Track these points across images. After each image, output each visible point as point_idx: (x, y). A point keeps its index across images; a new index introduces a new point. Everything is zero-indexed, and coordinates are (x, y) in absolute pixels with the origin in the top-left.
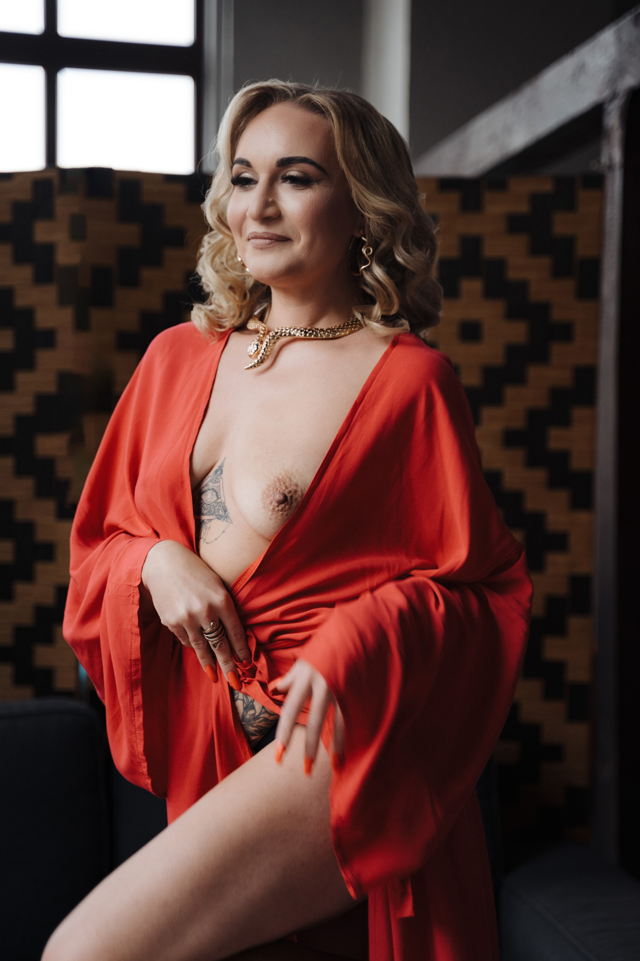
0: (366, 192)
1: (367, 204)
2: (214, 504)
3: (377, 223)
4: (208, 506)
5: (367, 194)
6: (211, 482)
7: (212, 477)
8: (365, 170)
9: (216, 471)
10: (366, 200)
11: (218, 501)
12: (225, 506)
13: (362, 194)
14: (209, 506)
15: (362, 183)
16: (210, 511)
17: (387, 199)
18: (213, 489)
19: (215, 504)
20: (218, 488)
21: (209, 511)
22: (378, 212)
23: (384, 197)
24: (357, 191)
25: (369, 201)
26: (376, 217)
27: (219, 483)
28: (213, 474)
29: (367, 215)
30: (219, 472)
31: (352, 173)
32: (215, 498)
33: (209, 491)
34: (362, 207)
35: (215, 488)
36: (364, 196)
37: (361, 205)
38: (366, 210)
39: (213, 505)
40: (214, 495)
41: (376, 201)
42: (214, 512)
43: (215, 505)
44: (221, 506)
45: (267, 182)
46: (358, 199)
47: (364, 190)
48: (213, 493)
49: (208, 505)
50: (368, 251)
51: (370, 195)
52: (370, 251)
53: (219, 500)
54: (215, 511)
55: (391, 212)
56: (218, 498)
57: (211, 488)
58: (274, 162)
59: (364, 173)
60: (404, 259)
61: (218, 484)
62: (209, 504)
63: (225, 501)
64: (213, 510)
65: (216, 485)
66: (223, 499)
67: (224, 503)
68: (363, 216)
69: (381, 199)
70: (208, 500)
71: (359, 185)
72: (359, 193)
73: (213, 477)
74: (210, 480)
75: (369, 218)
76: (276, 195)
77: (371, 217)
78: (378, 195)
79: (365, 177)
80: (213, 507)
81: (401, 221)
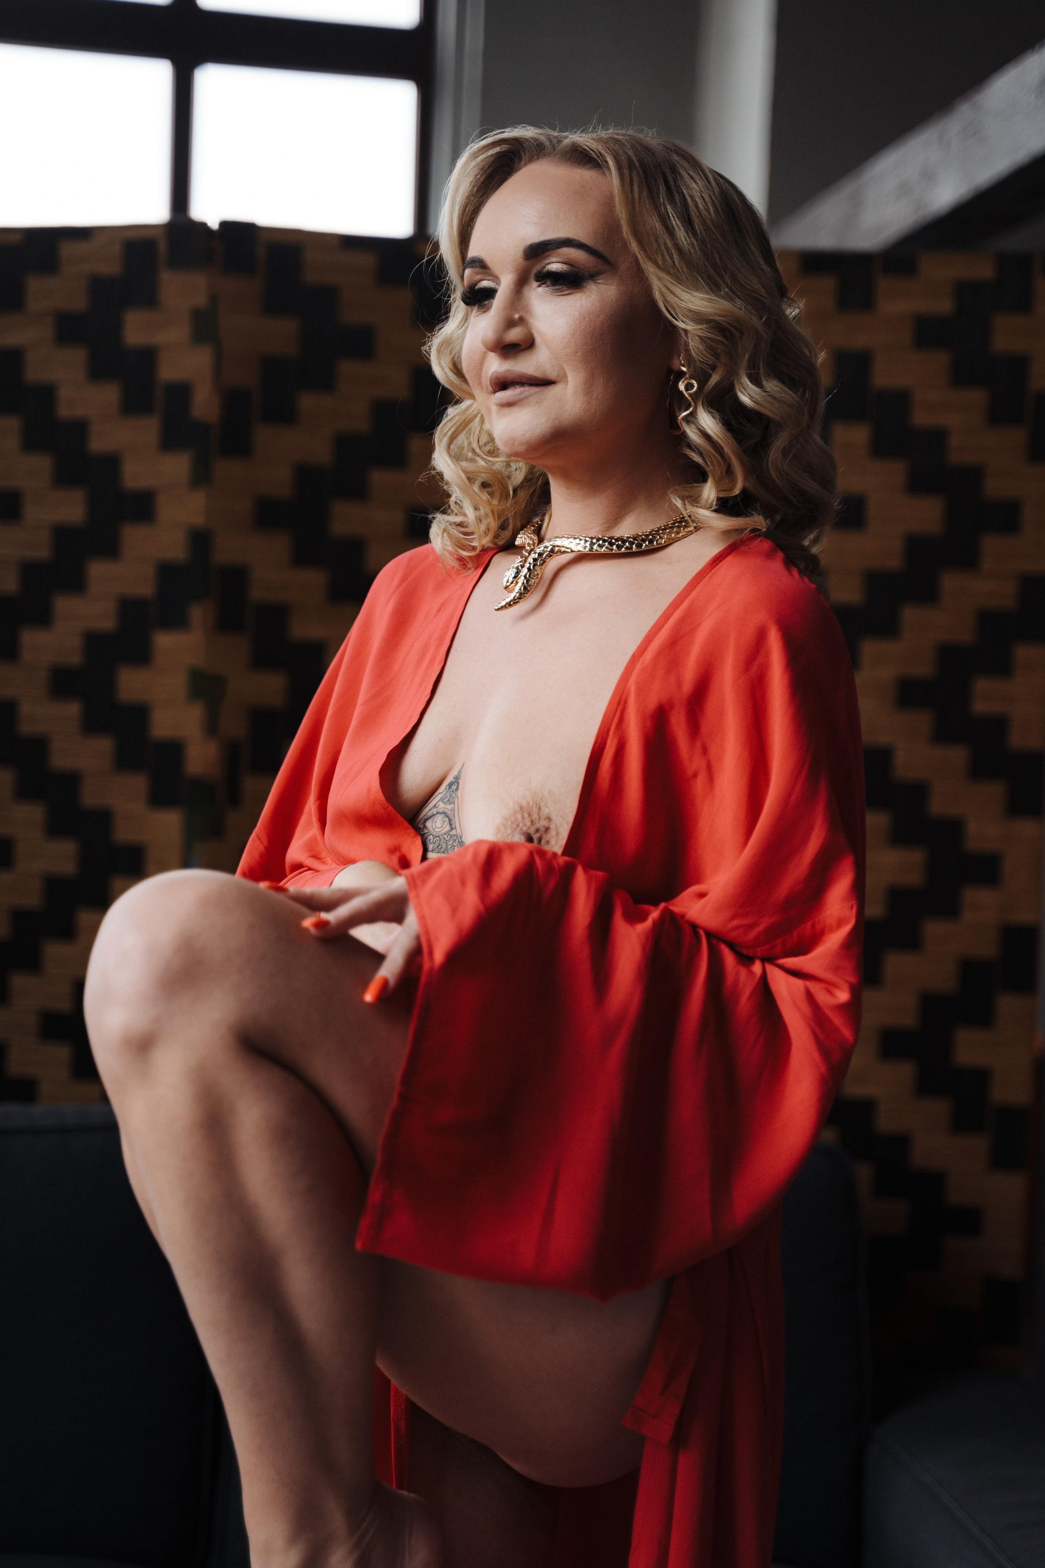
0: (676, 286)
1: (679, 307)
2: (446, 836)
3: (699, 336)
4: (436, 839)
5: (678, 290)
6: (442, 801)
7: (444, 793)
8: (673, 251)
9: (450, 785)
10: (677, 300)
11: (451, 834)
12: (462, 842)
13: (669, 289)
14: (438, 838)
15: (669, 273)
16: (440, 847)
17: (713, 295)
18: (445, 813)
19: (448, 837)
20: (452, 811)
21: (438, 847)
22: (698, 317)
23: (708, 293)
24: (661, 286)
25: (683, 301)
26: (696, 328)
27: (454, 804)
28: (446, 789)
29: (681, 325)
30: (454, 787)
32: (448, 828)
33: (438, 815)
34: (673, 312)
35: (449, 812)
36: (673, 294)
37: (670, 309)
38: (679, 319)
39: (445, 839)
40: (446, 823)
41: (692, 299)
42: (446, 849)
43: (447, 839)
44: (457, 841)
45: (513, 287)
46: (666, 301)
47: (672, 282)
48: (444, 820)
49: (436, 837)
50: (689, 387)
51: (683, 291)
52: (692, 386)
53: (454, 832)
54: (447, 847)
55: (720, 316)
56: (452, 829)
57: (441, 810)
58: (519, 253)
59: (671, 256)
60: (751, 397)
61: (452, 805)
62: (439, 836)
63: (462, 834)
64: (444, 845)
65: (450, 807)
66: (459, 831)
67: (461, 837)
68: (675, 327)
69: (702, 295)
70: (437, 830)
71: (663, 275)
72: (664, 290)
73: (446, 794)
74: (441, 799)
75: (686, 331)
76: (527, 309)
77: (688, 328)
78: (697, 290)
79: (674, 262)
80: (445, 841)
81: (742, 333)
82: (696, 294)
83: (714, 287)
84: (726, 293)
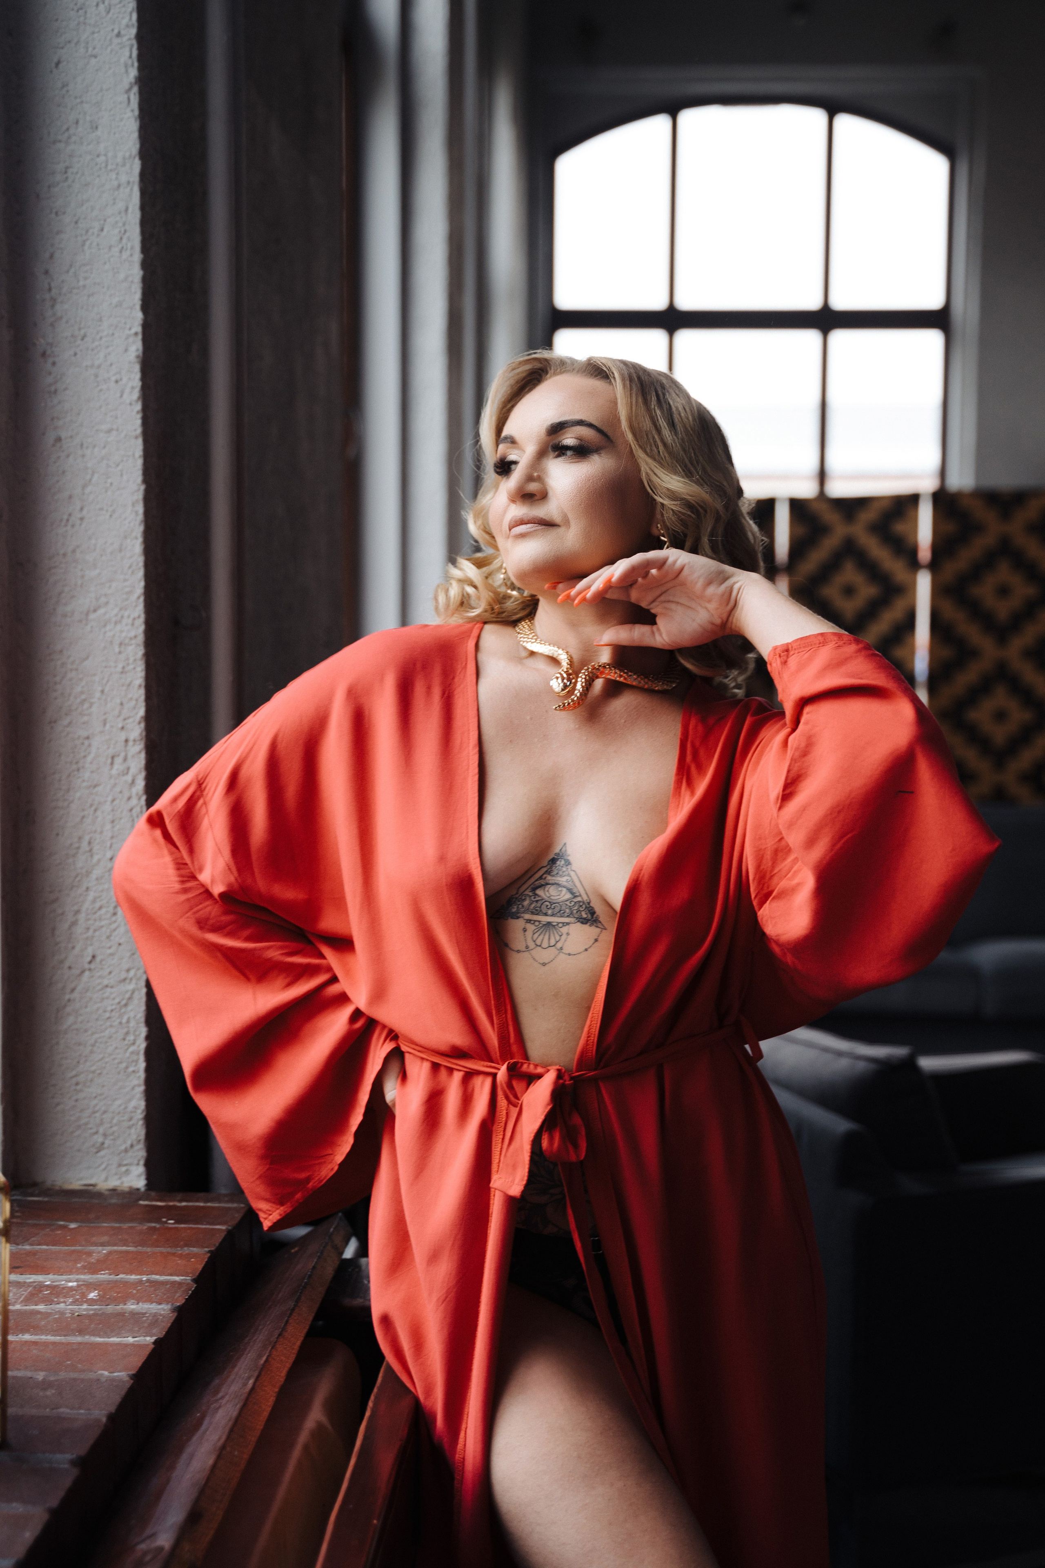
0: (659, 470)
1: (660, 486)
3: (672, 510)
5: (660, 472)
6: (549, 874)
7: (548, 867)
8: (660, 444)
9: (553, 861)
10: (659, 480)
12: (591, 907)
13: (652, 470)
14: (555, 904)
15: (655, 460)
17: (687, 479)
18: (557, 884)
19: (570, 903)
20: (569, 882)
22: (673, 496)
23: (683, 477)
24: (647, 469)
25: (663, 481)
26: (671, 503)
27: (568, 876)
29: (659, 498)
30: (560, 863)
31: (641, 447)
32: (570, 896)
33: (549, 886)
34: (654, 489)
35: (564, 884)
36: (657, 476)
37: (652, 487)
38: (658, 494)
40: (566, 892)
41: (671, 480)
44: (582, 906)
45: (534, 455)
46: (649, 479)
47: (655, 466)
48: (560, 890)
49: (553, 903)
53: (576, 898)
55: (690, 496)
56: (574, 896)
58: (544, 430)
59: (658, 448)
61: (566, 878)
62: (558, 903)
63: (590, 901)
65: (562, 879)
66: (585, 898)
67: (588, 903)
68: (655, 500)
69: (679, 478)
70: (555, 898)
71: (650, 461)
72: (649, 472)
73: (550, 869)
74: (546, 872)
75: (662, 504)
76: (544, 471)
77: (665, 502)
78: (675, 474)
79: (659, 452)
80: (568, 907)
81: (706, 511)
82: (674, 477)
83: (688, 474)
84: (697, 479)
